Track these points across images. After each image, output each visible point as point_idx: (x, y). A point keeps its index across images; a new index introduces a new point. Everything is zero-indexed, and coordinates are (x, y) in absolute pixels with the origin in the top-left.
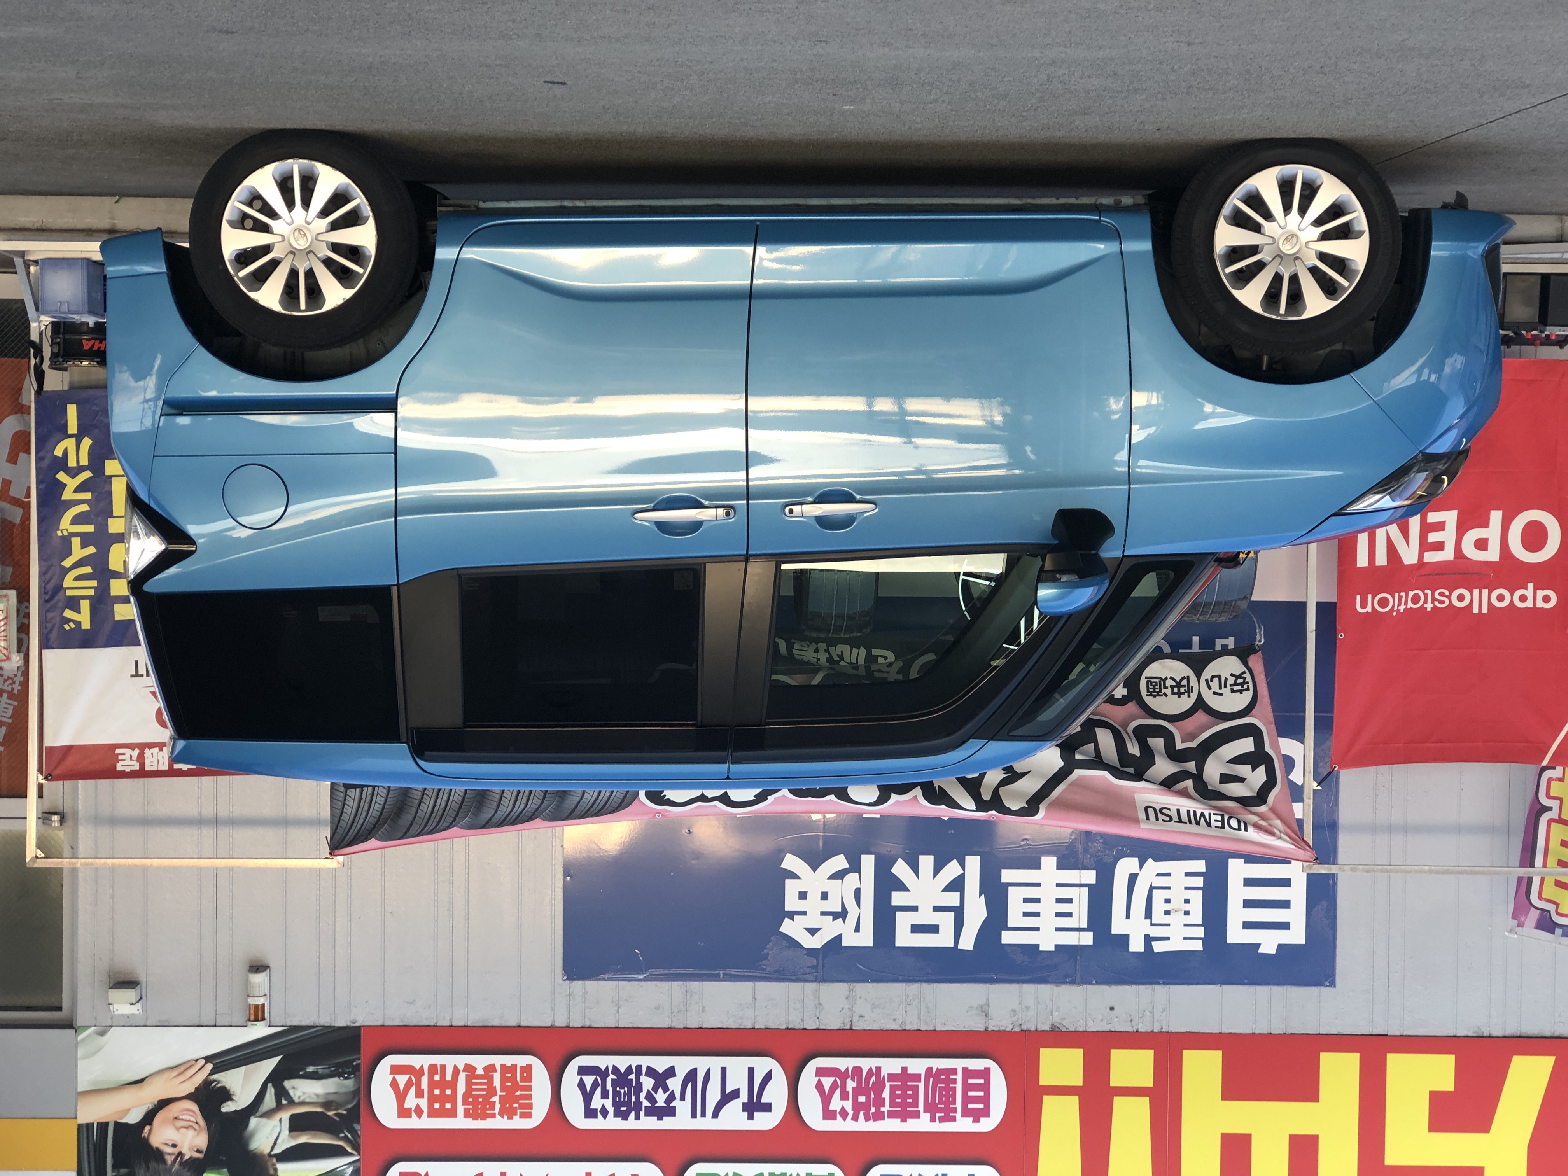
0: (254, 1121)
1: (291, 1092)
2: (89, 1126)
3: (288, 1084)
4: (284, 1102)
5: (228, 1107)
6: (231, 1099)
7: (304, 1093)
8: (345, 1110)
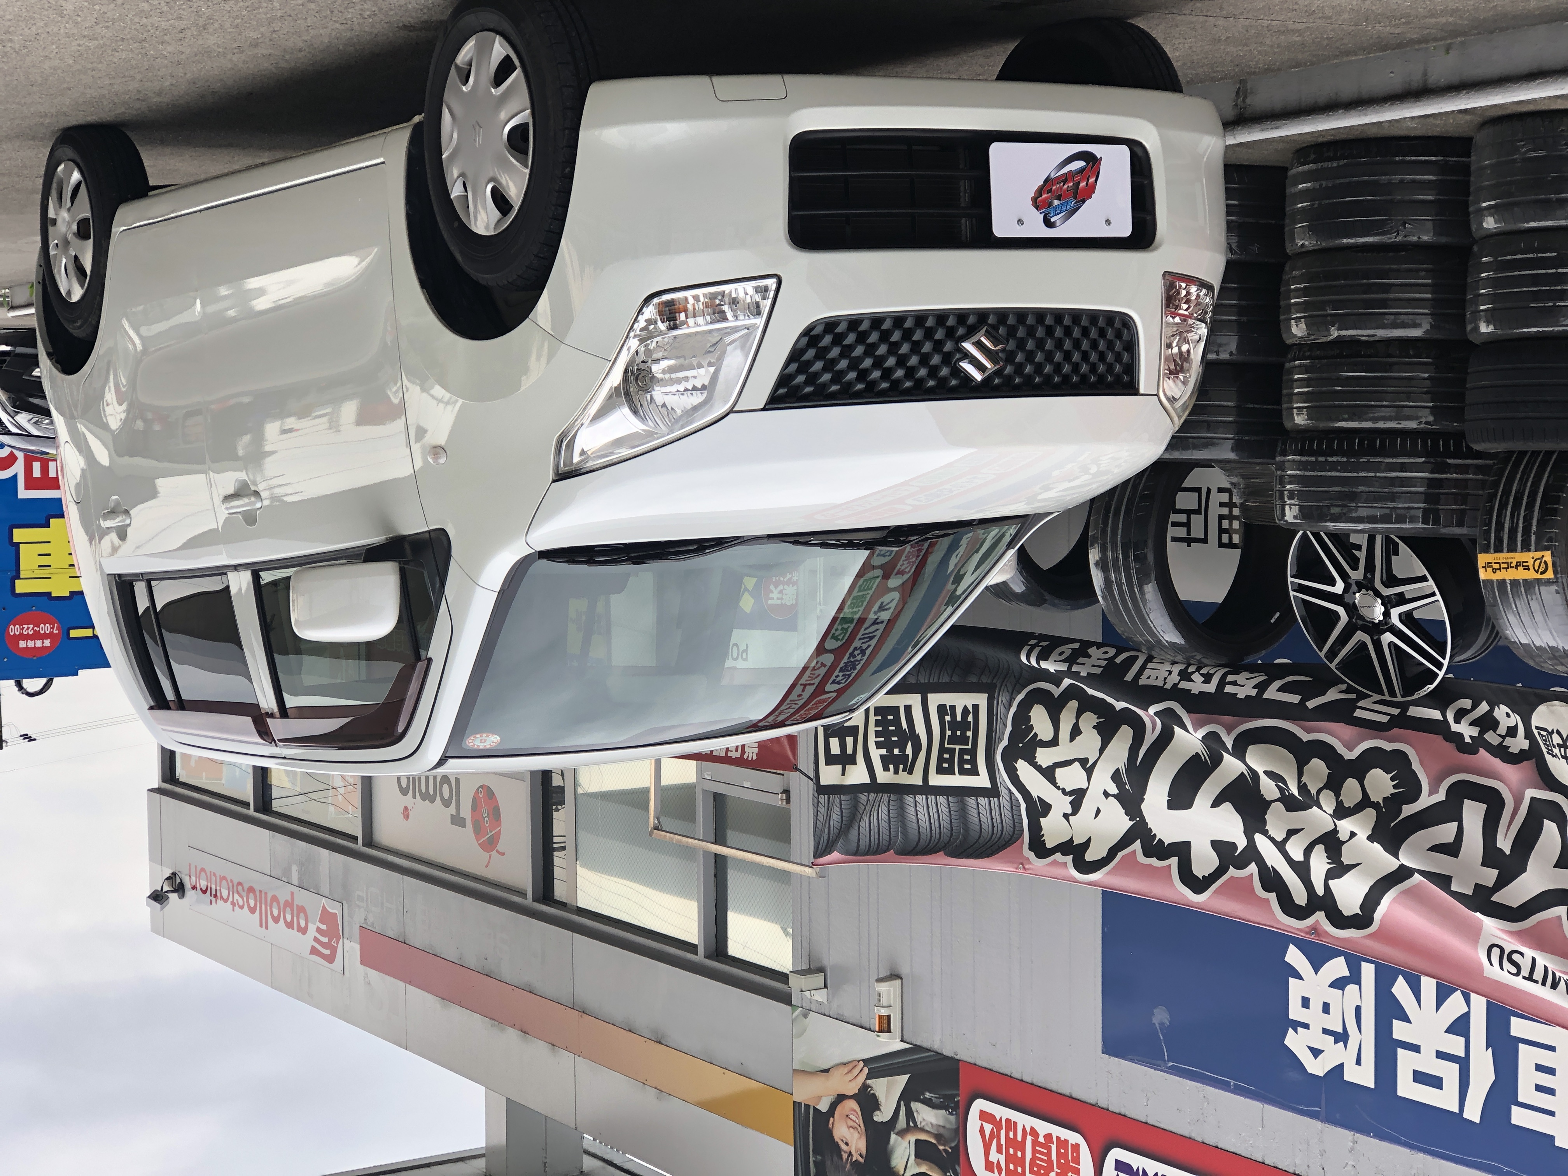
0: (893, 1137)
1: (915, 1114)
2: (800, 1104)
3: (915, 1106)
4: (912, 1124)
5: (879, 1117)
6: (880, 1110)
7: (924, 1119)
8: (950, 1148)
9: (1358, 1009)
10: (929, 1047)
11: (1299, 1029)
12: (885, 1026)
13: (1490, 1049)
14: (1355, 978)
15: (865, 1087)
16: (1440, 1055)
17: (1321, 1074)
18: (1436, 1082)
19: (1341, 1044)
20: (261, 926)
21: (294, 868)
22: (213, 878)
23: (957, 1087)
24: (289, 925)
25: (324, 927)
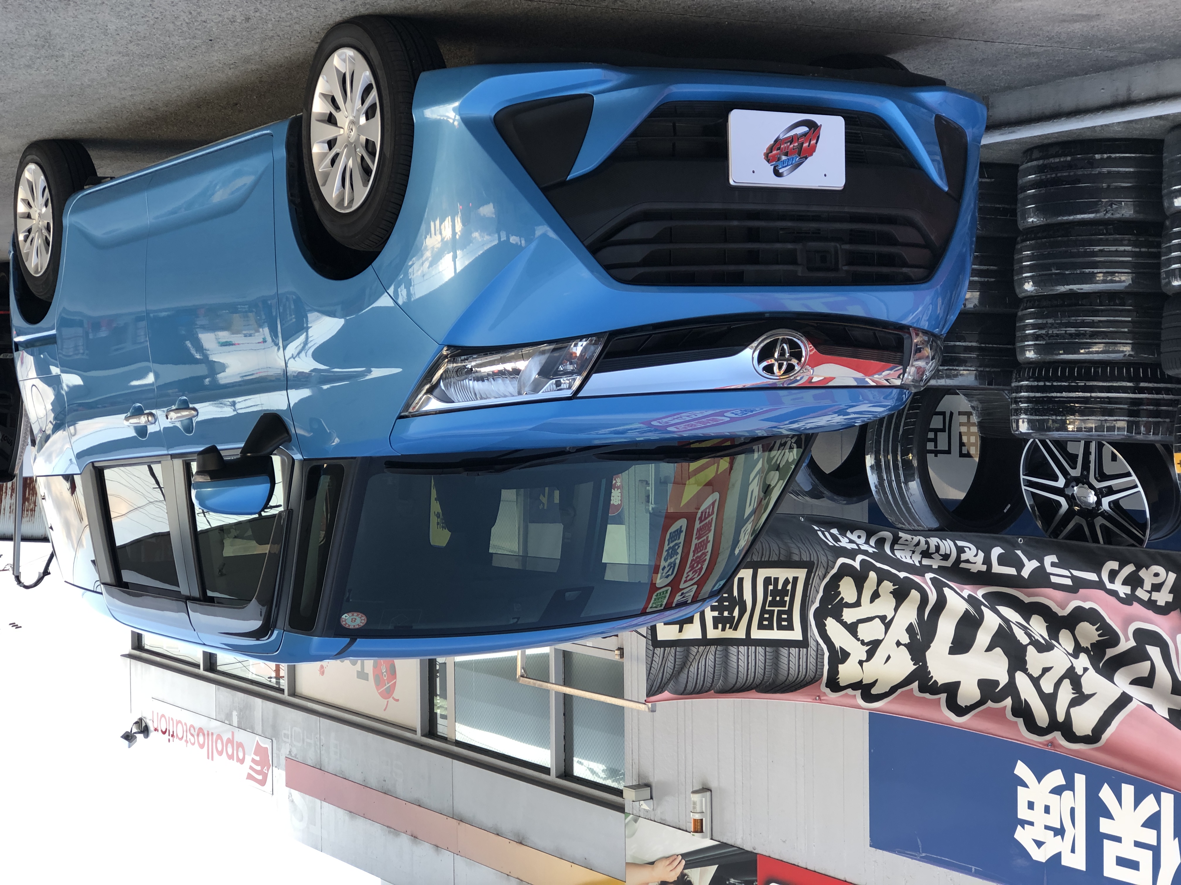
9: (1073, 810)
10: (733, 844)
11: (1026, 826)
12: (699, 828)
13: (1177, 839)
14: (1070, 786)
15: (683, 875)
16: (1138, 844)
17: (1043, 860)
18: (1134, 865)
19: (1059, 837)
20: (208, 758)
21: (235, 713)
22: (171, 722)
23: (755, 874)
24: (231, 757)
25: (257, 758)
